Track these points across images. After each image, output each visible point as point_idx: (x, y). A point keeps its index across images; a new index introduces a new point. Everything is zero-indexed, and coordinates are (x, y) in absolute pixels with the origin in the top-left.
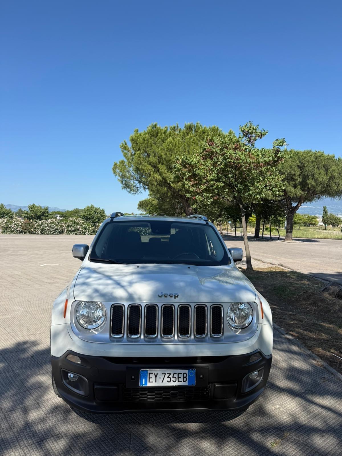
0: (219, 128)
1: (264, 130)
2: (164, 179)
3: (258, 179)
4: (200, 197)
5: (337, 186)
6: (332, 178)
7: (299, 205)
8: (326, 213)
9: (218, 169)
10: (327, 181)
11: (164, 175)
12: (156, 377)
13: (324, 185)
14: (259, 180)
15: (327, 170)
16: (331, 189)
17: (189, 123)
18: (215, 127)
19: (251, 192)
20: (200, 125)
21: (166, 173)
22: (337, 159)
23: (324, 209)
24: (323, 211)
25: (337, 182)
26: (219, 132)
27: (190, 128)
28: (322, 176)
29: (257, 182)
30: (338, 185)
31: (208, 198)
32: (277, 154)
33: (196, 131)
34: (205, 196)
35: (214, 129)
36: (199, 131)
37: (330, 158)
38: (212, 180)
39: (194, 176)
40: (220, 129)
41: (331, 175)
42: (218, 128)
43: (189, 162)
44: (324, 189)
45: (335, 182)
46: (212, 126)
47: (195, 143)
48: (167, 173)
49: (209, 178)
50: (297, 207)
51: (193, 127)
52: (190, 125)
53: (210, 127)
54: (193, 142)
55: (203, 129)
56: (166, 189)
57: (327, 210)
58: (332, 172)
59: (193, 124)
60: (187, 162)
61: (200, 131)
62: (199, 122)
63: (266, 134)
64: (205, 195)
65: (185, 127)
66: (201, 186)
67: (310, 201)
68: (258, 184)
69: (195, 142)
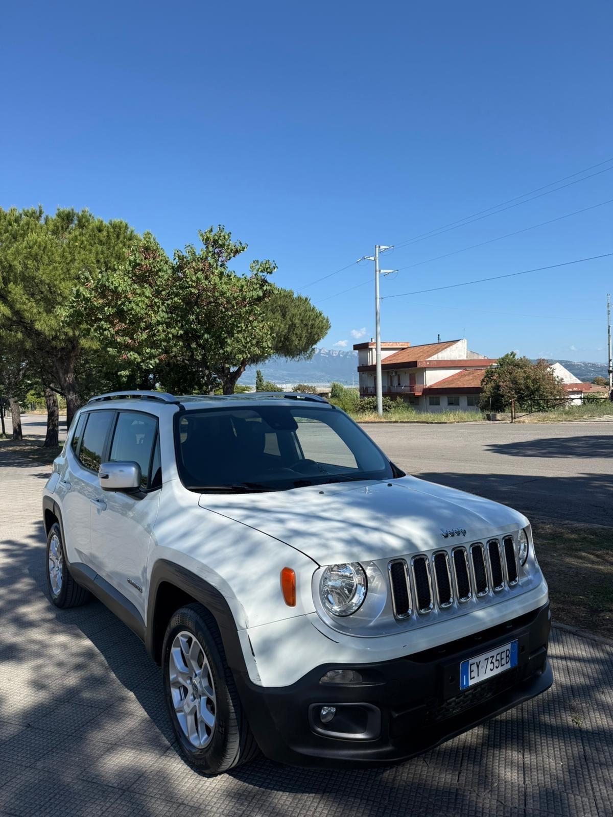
0: (129, 225)
1: (241, 244)
2: (17, 313)
3: (238, 327)
4: (136, 355)
5: (299, 340)
6: (292, 326)
7: (242, 370)
8: (260, 381)
9: (168, 305)
10: (286, 331)
11: (18, 306)
12: (478, 667)
13: (281, 337)
14: (240, 329)
15: (284, 316)
16: (290, 345)
17: (67, 209)
18: (121, 223)
19: (229, 349)
20: (90, 216)
21: (24, 303)
22: (296, 298)
23: (258, 374)
24: (257, 378)
25: (299, 333)
26: (129, 233)
27: (67, 218)
28: (279, 324)
29: (238, 332)
30: (301, 338)
31: (152, 357)
32: (263, 286)
33: (81, 226)
34: (147, 353)
35: (119, 226)
36: (90, 227)
37: (288, 296)
38: (159, 323)
39: (121, 314)
40: (131, 228)
41: (290, 323)
42: (126, 225)
43: (112, 287)
44: (280, 345)
45: (296, 334)
46: (116, 220)
47: (84, 249)
48: (27, 301)
49: (154, 319)
50: (238, 374)
51: (75, 217)
52: (69, 213)
53: (111, 221)
54: (80, 247)
55: (97, 223)
56: (20, 335)
57: (262, 376)
58: (293, 318)
59: (76, 211)
60: (109, 287)
61: (93, 227)
62: (87, 209)
63: (243, 250)
64: (147, 351)
65: (59, 215)
66: (139, 335)
67: (254, 362)
68: (240, 336)
69: (85, 247)
